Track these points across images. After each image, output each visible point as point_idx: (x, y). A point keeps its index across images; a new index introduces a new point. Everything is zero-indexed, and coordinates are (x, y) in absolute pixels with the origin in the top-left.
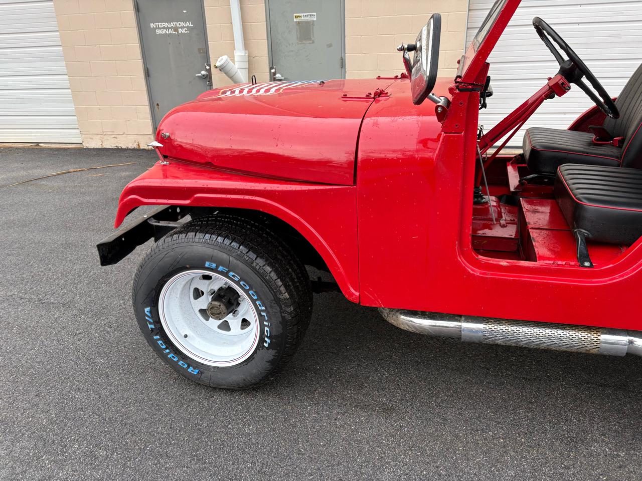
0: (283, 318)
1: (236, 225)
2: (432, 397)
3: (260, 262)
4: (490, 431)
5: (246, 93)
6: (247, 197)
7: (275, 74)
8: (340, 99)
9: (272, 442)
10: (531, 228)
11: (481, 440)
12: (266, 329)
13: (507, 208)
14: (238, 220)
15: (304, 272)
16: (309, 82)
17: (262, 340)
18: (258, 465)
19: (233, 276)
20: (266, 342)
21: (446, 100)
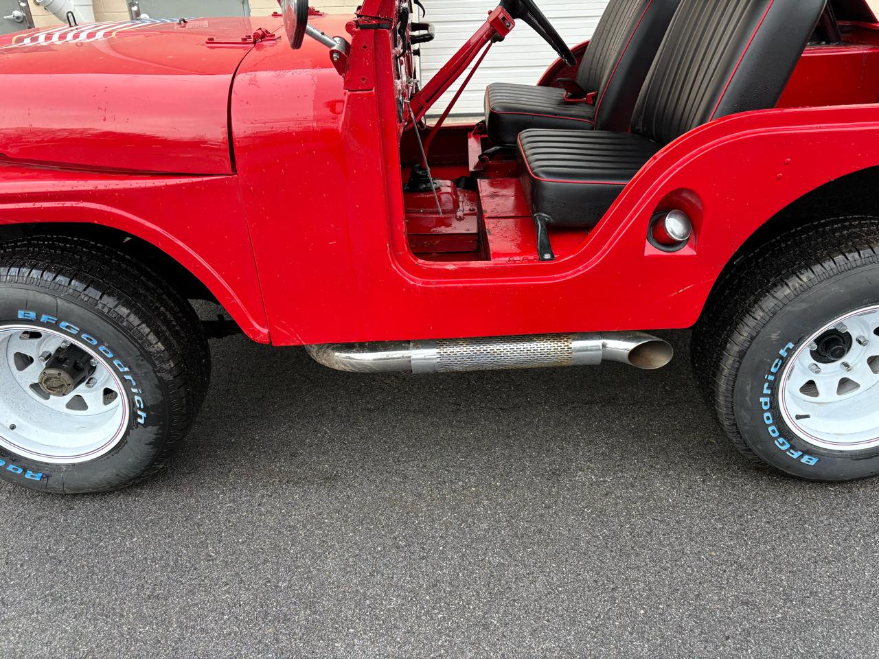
0: (160, 379)
1: (65, 249)
2: (389, 451)
3: (109, 301)
4: (460, 480)
5: (57, 39)
6: (68, 204)
7: (138, 14)
8: (204, 45)
9: (168, 552)
10: (487, 218)
11: (449, 493)
12: (137, 398)
13: (466, 194)
14: (66, 241)
15: (188, 309)
16: (163, 22)
17: (134, 416)
18: (148, 588)
19: (67, 327)
20: (141, 417)
21: (343, 42)
